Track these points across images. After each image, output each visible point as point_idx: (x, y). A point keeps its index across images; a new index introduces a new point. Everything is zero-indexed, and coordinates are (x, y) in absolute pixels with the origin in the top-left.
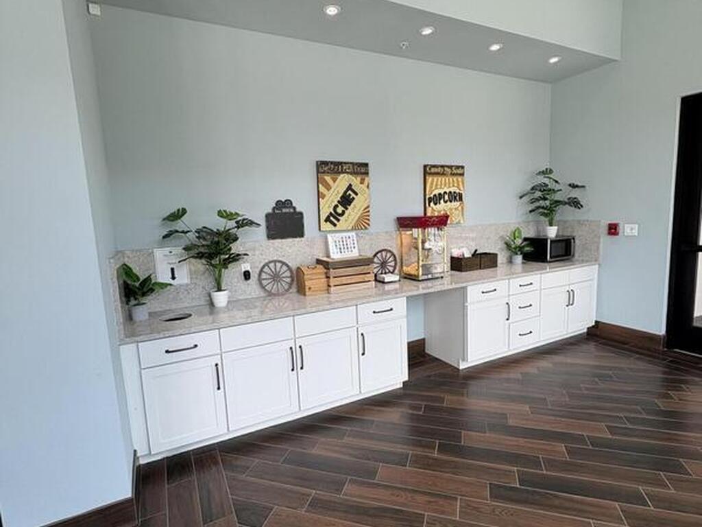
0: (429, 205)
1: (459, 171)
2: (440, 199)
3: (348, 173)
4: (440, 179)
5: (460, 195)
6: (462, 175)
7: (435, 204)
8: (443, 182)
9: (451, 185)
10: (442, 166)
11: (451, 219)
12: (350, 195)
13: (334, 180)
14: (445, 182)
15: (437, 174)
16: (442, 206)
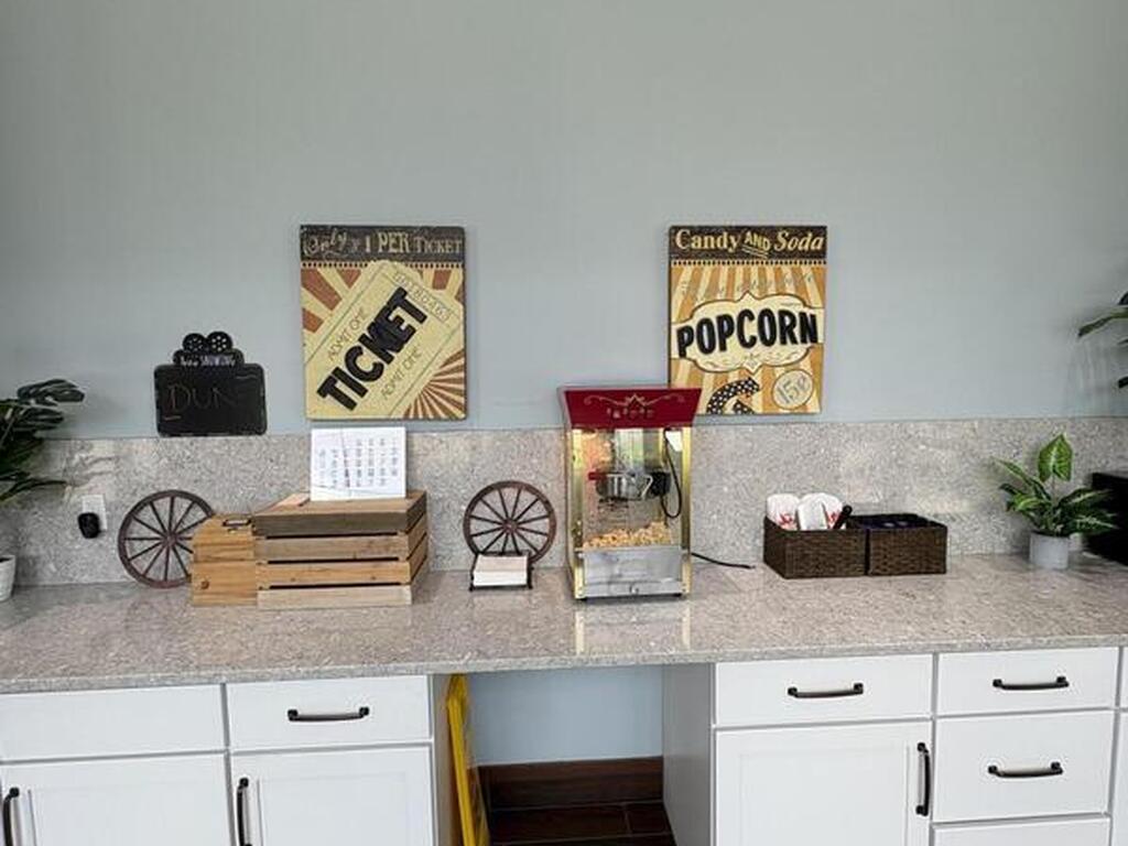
0: (682, 354)
1: (808, 243)
2: (724, 336)
3: (392, 257)
4: (725, 269)
5: (809, 330)
6: (820, 255)
7: (707, 351)
8: (739, 281)
9: (772, 290)
10: (736, 230)
11: (769, 401)
12: (399, 320)
13: (349, 279)
14: (747, 280)
15: (716, 254)
16: (732, 357)
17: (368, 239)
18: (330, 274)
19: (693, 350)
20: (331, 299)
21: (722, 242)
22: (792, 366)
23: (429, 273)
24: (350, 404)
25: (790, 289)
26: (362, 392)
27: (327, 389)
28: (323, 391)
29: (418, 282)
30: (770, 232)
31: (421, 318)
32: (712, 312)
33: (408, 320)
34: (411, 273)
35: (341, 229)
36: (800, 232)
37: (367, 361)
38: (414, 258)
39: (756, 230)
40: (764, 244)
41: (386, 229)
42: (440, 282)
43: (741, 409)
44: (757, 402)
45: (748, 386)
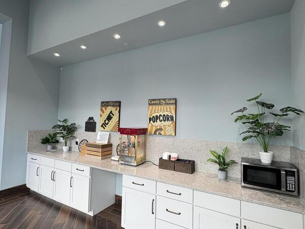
0: (150, 123)
2: (157, 119)
3: (111, 106)
4: (157, 107)
6: (174, 104)
7: (154, 122)
9: (165, 111)
10: (159, 100)
11: (165, 132)
14: (161, 109)
15: (155, 104)
16: (158, 124)
17: (108, 104)
18: (104, 109)
19: (151, 122)
20: (103, 112)
21: (156, 102)
22: (169, 126)
23: (115, 108)
24: (104, 128)
25: (169, 111)
26: (106, 126)
27: (102, 126)
29: (113, 110)
30: (165, 100)
34: (113, 108)
35: (105, 102)
36: (170, 99)
37: (107, 122)
39: (162, 99)
40: (164, 102)
42: (116, 110)
43: (160, 134)
44: (162, 133)
45: (161, 129)
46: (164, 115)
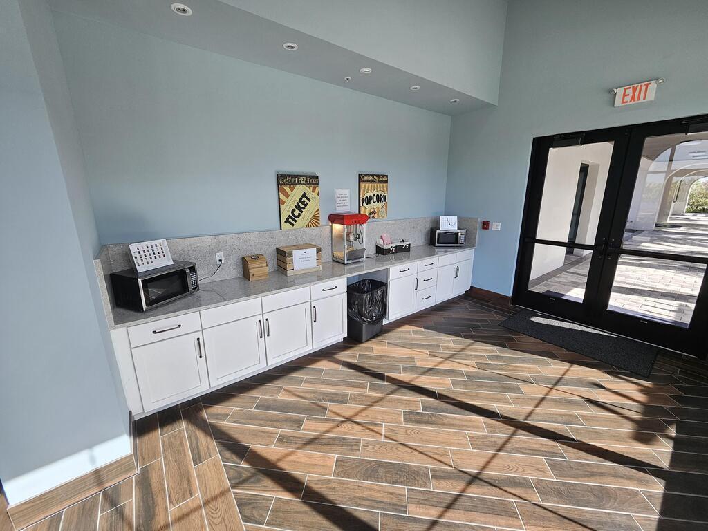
0: (362, 205)
1: (385, 179)
2: (370, 200)
3: (302, 184)
4: (370, 185)
5: (385, 197)
6: (387, 182)
7: (367, 204)
9: (378, 190)
10: (372, 175)
11: (378, 215)
12: (304, 201)
13: (292, 190)
14: (374, 187)
15: (368, 181)
16: (372, 205)
17: (296, 179)
18: (287, 188)
19: (364, 204)
20: (287, 195)
21: (369, 178)
22: (382, 207)
23: (311, 188)
24: (293, 225)
25: (382, 189)
26: (295, 221)
27: (287, 221)
28: (286, 222)
29: (308, 190)
30: (378, 176)
31: (309, 200)
32: (368, 195)
33: (306, 201)
34: (307, 188)
35: (290, 176)
36: (383, 176)
37: (297, 212)
38: (307, 184)
39: (376, 175)
40: (377, 178)
41: (301, 176)
42: (314, 191)
43: (373, 217)
44: (376, 216)
45: (374, 212)
46: (378, 195)
